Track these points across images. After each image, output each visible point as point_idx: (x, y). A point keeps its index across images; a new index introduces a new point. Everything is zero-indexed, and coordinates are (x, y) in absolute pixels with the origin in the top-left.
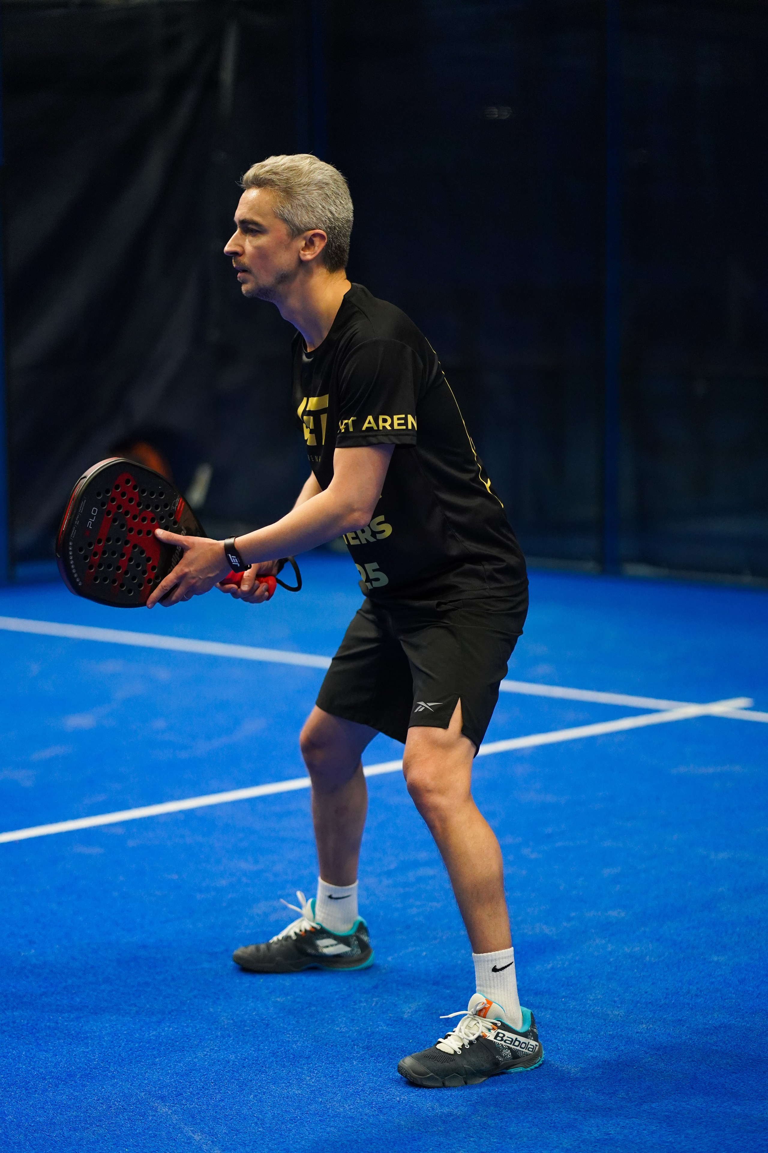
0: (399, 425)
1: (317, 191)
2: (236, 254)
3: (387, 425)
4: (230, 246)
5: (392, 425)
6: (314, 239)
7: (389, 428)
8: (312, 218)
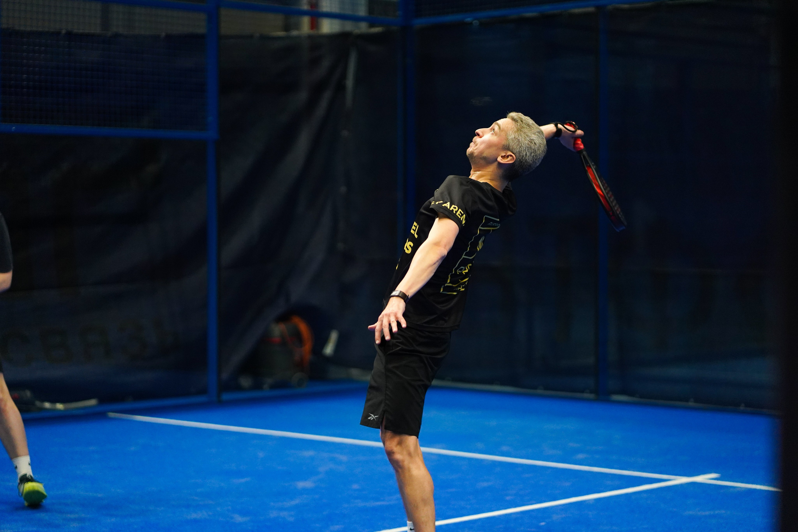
0: (459, 214)
1: (529, 142)
2: (478, 135)
3: (455, 210)
4: (480, 130)
5: (456, 212)
6: (510, 157)
7: (454, 212)
8: (517, 149)
